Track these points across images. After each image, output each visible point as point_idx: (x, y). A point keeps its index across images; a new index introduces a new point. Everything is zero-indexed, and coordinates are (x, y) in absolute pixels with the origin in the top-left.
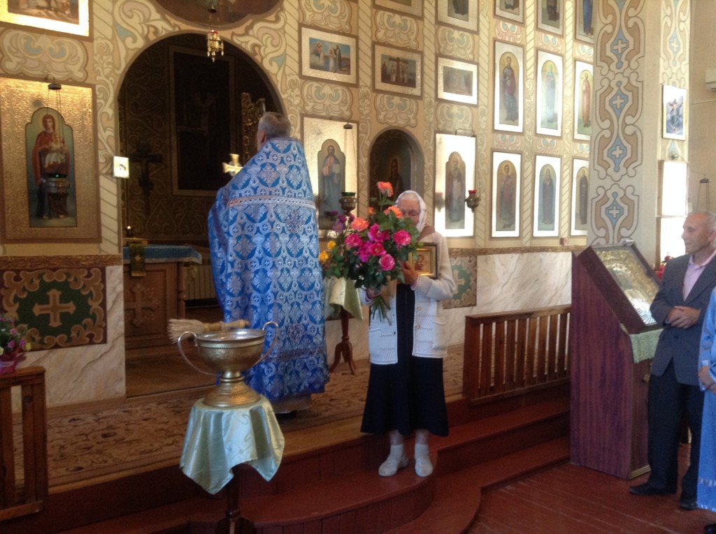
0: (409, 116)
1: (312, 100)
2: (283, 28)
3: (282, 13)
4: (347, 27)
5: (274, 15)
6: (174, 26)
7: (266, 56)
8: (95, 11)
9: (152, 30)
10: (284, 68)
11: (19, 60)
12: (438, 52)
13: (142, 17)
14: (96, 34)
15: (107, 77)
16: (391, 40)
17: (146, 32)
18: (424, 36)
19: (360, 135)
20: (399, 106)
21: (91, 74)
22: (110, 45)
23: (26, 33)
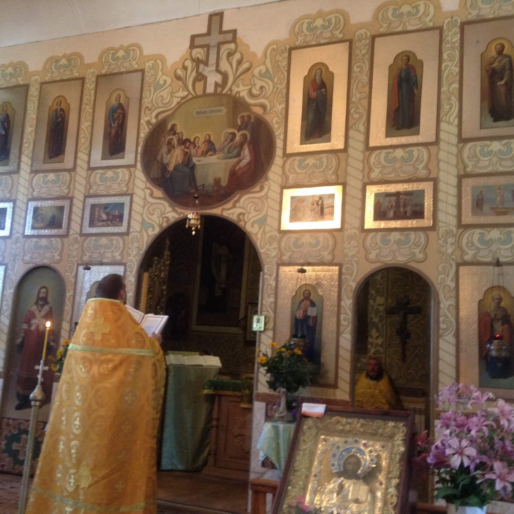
0: (414, 251)
1: (290, 250)
2: (266, 194)
3: (266, 183)
4: (334, 177)
5: (259, 186)
6: (179, 214)
7: (249, 220)
8: (132, 216)
9: (165, 219)
10: (264, 228)
12: (462, 172)
13: (160, 213)
14: (131, 230)
15: (134, 257)
16: (390, 176)
18: (439, 161)
19: (343, 277)
20: (398, 242)
21: (125, 256)
22: (139, 236)
23: (95, 238)
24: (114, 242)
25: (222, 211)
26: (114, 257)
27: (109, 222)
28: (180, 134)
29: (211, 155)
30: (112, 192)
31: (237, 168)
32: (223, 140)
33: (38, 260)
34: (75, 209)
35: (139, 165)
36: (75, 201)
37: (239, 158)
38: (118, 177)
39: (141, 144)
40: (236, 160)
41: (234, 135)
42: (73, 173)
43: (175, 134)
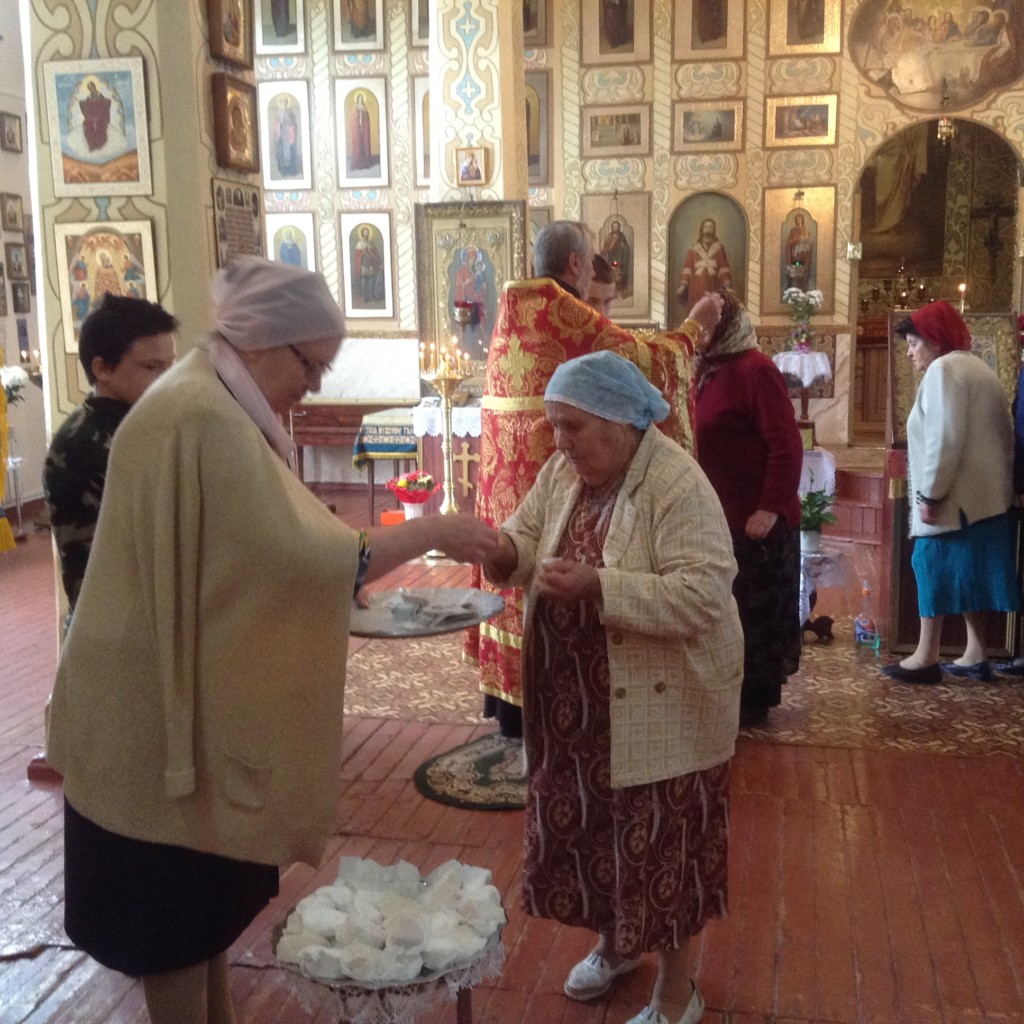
5: (1022, 82)
6: (911, 118)
7: (1009, 126)
8: (841, 122)
9: (890, 126)
11: (781, 174)
13: (882, 117)
14: (841, 140)
15: (848, 175)
17: (885, 129)
21: (835, 175)
22: (853, 147)
23: (787, 152)
24: (817, 157)
25: (972, 115)
26: (819, 176)
27: (806, 131)
28: (908, 12)
29: (954, 41)
30: (807, 90)
31: (992, 58)
32: (970, 21)
33: (701, 184)
34: (750, 114)
35: (846, 53)
36: (749, 103)
37: (995, 46)
38: (815, 68)
39: (849, 23)
40: (991, 47)
41: (986, 16)
42: (743, 64)
43: (899, 9)
